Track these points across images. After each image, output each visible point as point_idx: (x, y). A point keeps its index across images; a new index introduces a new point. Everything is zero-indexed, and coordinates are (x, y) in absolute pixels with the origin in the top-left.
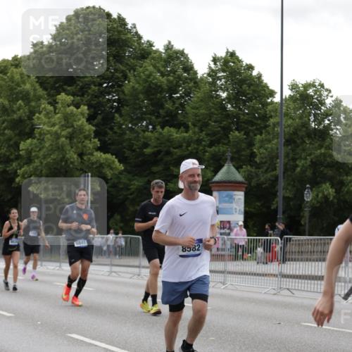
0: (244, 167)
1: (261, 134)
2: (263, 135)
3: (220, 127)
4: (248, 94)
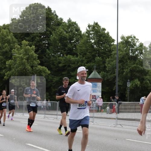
1: (109, 58)
3: (91, 55)
4: (103, 41)
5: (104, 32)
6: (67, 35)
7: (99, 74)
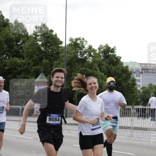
0: (49, 75)
1: (56, 61)
2: (57, 61)
3: (38, 57)
4: (51, 43)
5: (52, 34)
6: (14, 36)
7: (46, 78)
